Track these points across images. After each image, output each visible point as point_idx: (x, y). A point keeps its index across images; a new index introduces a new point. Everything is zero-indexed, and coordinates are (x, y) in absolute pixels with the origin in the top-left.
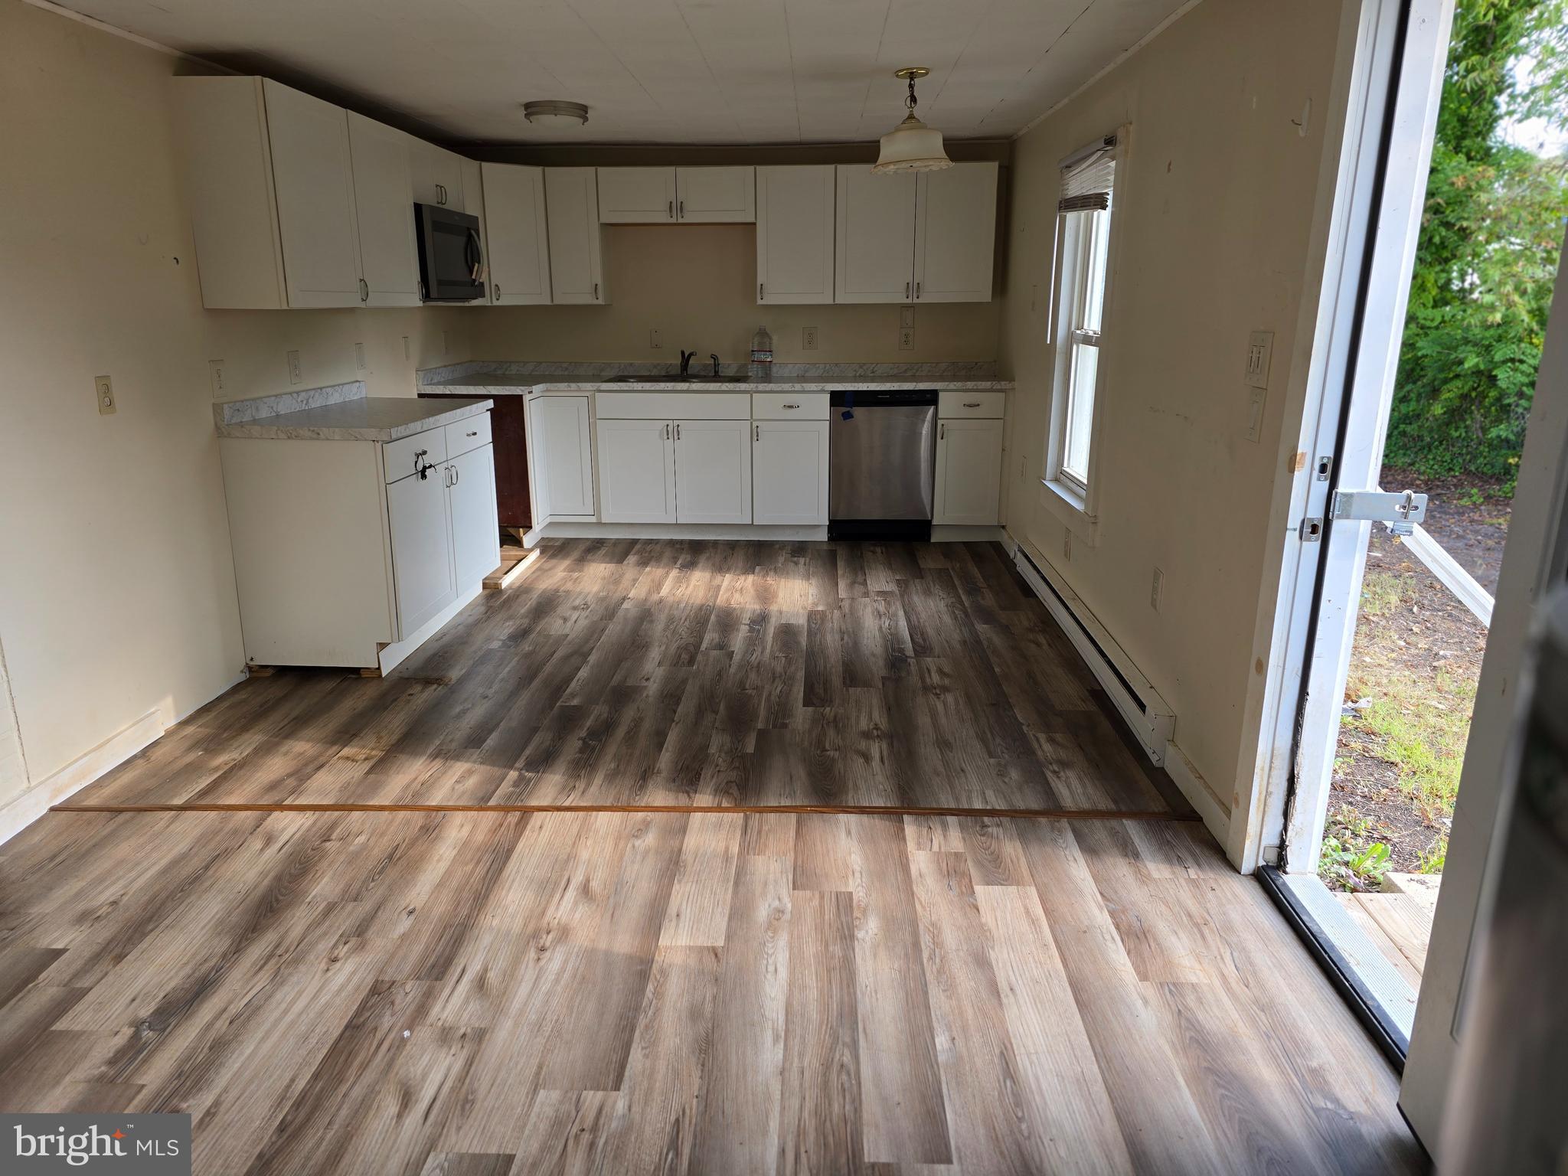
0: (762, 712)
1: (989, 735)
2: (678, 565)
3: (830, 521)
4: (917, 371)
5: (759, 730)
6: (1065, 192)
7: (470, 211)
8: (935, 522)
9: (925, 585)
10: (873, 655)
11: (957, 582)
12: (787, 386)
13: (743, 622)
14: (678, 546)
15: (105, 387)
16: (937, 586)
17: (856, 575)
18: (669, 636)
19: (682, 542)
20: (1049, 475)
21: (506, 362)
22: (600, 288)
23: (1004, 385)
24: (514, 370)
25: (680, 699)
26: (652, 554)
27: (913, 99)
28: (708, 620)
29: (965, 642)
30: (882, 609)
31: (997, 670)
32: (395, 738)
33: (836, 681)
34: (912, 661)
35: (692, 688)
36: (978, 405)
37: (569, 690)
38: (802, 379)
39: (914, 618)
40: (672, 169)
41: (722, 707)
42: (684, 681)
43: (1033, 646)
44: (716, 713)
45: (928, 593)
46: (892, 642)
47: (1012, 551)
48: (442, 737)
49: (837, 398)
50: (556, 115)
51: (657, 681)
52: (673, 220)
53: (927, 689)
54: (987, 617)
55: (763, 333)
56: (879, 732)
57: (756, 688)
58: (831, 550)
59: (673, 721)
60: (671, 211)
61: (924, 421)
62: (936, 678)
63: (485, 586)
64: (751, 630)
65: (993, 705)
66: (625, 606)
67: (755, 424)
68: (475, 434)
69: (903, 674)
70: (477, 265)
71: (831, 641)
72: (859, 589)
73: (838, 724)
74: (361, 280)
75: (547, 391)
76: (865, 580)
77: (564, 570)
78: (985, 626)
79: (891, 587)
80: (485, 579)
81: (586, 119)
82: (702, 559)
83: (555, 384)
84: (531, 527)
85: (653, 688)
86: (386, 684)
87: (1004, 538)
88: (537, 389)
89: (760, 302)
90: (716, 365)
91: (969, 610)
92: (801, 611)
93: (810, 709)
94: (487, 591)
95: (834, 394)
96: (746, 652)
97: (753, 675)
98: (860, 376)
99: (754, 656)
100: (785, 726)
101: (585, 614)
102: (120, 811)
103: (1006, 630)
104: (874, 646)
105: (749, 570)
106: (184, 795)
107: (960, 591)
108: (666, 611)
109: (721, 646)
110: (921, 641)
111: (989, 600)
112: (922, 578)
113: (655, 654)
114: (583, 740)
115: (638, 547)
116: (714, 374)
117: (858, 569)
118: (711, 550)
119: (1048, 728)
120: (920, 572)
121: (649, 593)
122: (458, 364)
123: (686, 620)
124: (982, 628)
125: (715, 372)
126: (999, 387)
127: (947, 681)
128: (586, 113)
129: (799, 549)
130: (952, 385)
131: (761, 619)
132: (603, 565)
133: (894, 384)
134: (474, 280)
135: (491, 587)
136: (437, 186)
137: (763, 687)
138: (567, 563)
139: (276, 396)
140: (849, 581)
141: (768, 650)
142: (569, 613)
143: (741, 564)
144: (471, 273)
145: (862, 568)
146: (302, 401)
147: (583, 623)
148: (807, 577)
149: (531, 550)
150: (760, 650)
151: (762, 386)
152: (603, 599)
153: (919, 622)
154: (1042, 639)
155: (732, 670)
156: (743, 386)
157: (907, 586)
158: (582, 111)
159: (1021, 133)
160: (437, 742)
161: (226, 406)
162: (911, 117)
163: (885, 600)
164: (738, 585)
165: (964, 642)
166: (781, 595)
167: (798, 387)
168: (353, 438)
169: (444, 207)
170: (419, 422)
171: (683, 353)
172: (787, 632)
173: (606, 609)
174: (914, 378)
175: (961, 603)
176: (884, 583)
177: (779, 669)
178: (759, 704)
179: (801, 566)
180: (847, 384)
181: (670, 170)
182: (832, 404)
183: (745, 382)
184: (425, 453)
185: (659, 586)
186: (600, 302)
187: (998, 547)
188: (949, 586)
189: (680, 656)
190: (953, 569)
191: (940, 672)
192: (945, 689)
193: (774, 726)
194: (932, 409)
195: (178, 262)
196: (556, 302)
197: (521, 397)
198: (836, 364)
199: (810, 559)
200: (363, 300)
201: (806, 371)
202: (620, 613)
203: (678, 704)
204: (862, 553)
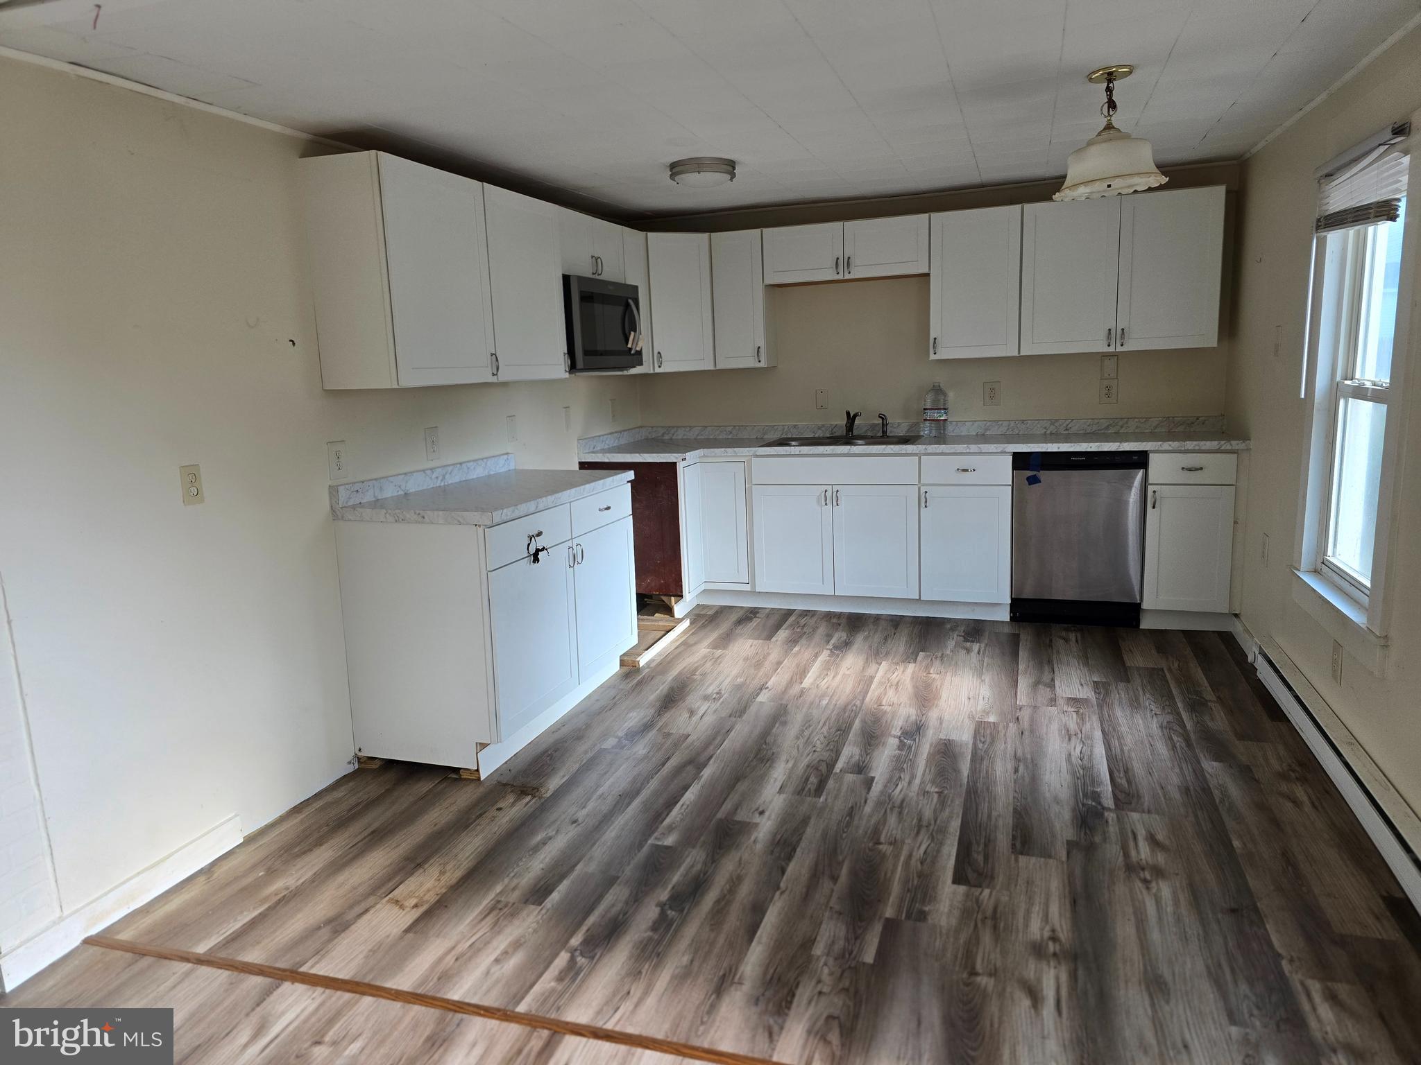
0: (896, 888)
1: (1228, 976)
2: (830, 646)
3: (1012, 599)
4: (1122, 427)
5: (887, 920)
6: (1324, 208)
7: (630, 282)
8: (1145, 606)
9: (1131, 693)
10: (1057, 800)
11: (1175, 691)
12: (960, 448)
13: (893, 732)
14: (835, 620)
15: (192, 478)
16: (1148, 695)
17: (1042, 672)
18: (801, 747)
19: (840, 615)
20: (1303, 566)
21: (673, 427)
22: (762, 351)
23: (1236, 445)
24: (680, 434)
25: (794, 850)
26: (805, 630)
27: (1112, 105)
28: (850, 727)
29: (1187, 789)
30: (1072, 726)
31: (1236, 843)
32: (459, 874)
33: (1003, 841)
34: (1110, 816)
35: (812, 833)
36: (1201, 469)
37: (668, 821)
38: (983, 438)
39: (1115, 743)
40: (840, 224)
41: (844, 872)
42: (805, 821)
43: (1289, 805)
44: (835, 879)
45: (1135, 705)
46: (1084, 780)
47: (1252, 653)
48: (506, 881)
49: (1020, 461)
50: (699, 172)
51: (773, 817)
52: (840, 277)
53: (1132, 868)
54: (1220, 752)
55: (938, 390)
56: (1058, 947)
57: (893, 843)
58: (1014, 635)
59: (778, 888)
60: (837, 267)
61: (1130, 487)
62: (1144, 852)
63: (622, 663)
64: (902, 746)
65: (1233, 911)
66: (761, 698)
67: (923, 489)
68: (608, 508)
69: (1097, 839)
70: (632, 333)
71: (1002, 771)
72: (1044, 693)
73: (998, 921)
74: (492, 355)
75: (704, 456)
76: (1053, 680)
77: (708, 647)
78: (1215, 764)
79: (1086, 693)
80: (624, 655)
81: (733, 176)
82: (859, 639)
83: (712, 450)
84: (682, 596)
85: (765, 827)
86: (482, 790)
87: (1237, 629)
88: (692, 456)
89: (932, 357)
90: (884, 425)
91: (1193, 736)
92: (967, 721)
93: (962, 889)
94: (625, 669)
95: (1016, 456)
96: (889, 780)
97: (892, 820)
98: (1051, 434)
99: (899, 787)
100: (922, 916)
101: (715, 706)
102: (143, 954)
103: (1245, 773)
104: (1059, 786)
105: (911, 657)
106: (213, 938)
107: (1180, 705)
108: (804, 710)
109: (860, 768)
110: (1124, 782)
111: (1219, 721)
112: (1128, 681)
113: (779, 773)
114: (662, 906)
115: (792, 619)
116: (882, 436)
117: (1045, 659)
118: (871, 626)
119: (1324, 970)
120: (1126, 671)
121: (790, 684)
122: (624, 431)
123: (824, 724)
124: (1211, 767)
125: (883, 432)
126: (1229, 447)
127: (1161, 858)
128: (734, 168)
129: (974, 631)
130: (1166, 446)
131: (915, 731)
132: (750, 641)
133: (1091, 444)
134: (630, 349)
135: (628, 665)
136: (593, 257)
137: (903, 842)
138: (714, 635)
139: (405, 474)
140: (1031, 680)
141: (917, 781)
142: (698, 704)
143: (902, 648)
144: (627, 342)
145: (1050, 662)
146: (437, 478)
147: (710, 719)
148: (980, 672)
149: (681, 620)
150: (907, 779)
151: (932, 448)
152: (739, 687)
153: (1122, 750)
154: (1300, 792)
155: (868, 809)
156: (909, 448)
157: (1107, 693)
158: (730, 166)
159: (1254, 150)
160: (499, 888)
161: (341, 489)
162: (1109, 127)
163: (1077, 712)
164: (894, 678)
165: (1186, 791)
166: (944, 695)
167: (974, 448)
168: (456, 522)
169: (600, 278)
170: (532, 502)
171: (848, 413)
172: (946, 752)
173: (740, 699)
174: (1118, 437)
175: (1183, 725)
176: (1077, 685)
177: (928, 813)
178: (893, 872)
179: (974, 654)
180: (1032, 445)
181: (837, 225)
182: (1014, 468)
183: (913, 443)
184: (539, 534)
185: (802, 673)
186: (762, 364)
187: (1228, 639)
188: (1164, 697)
189: (807, 779)
190: (1170, 670)
191: (1153, 840)
192: (1158, 872)
193: (908, 917)
194: (1140, 473)
195: (294, 344)
196: (719, 367)
197: (675, 464)
198: (1023, 421)
199: (986, 645)
200: (493, 375)
201: (986, 430)
202: (753, 709)
203: (789, 858)
204: (1051, 641)
